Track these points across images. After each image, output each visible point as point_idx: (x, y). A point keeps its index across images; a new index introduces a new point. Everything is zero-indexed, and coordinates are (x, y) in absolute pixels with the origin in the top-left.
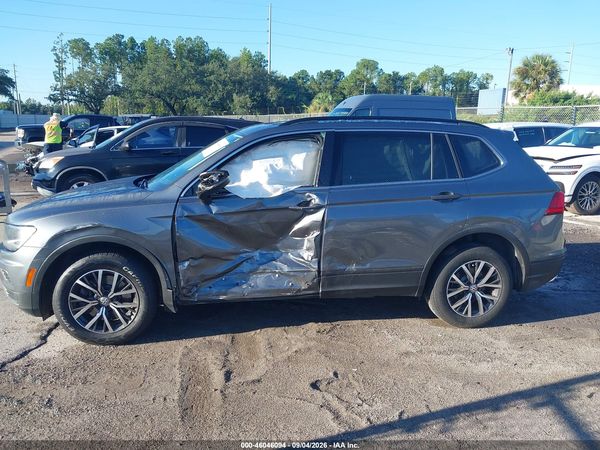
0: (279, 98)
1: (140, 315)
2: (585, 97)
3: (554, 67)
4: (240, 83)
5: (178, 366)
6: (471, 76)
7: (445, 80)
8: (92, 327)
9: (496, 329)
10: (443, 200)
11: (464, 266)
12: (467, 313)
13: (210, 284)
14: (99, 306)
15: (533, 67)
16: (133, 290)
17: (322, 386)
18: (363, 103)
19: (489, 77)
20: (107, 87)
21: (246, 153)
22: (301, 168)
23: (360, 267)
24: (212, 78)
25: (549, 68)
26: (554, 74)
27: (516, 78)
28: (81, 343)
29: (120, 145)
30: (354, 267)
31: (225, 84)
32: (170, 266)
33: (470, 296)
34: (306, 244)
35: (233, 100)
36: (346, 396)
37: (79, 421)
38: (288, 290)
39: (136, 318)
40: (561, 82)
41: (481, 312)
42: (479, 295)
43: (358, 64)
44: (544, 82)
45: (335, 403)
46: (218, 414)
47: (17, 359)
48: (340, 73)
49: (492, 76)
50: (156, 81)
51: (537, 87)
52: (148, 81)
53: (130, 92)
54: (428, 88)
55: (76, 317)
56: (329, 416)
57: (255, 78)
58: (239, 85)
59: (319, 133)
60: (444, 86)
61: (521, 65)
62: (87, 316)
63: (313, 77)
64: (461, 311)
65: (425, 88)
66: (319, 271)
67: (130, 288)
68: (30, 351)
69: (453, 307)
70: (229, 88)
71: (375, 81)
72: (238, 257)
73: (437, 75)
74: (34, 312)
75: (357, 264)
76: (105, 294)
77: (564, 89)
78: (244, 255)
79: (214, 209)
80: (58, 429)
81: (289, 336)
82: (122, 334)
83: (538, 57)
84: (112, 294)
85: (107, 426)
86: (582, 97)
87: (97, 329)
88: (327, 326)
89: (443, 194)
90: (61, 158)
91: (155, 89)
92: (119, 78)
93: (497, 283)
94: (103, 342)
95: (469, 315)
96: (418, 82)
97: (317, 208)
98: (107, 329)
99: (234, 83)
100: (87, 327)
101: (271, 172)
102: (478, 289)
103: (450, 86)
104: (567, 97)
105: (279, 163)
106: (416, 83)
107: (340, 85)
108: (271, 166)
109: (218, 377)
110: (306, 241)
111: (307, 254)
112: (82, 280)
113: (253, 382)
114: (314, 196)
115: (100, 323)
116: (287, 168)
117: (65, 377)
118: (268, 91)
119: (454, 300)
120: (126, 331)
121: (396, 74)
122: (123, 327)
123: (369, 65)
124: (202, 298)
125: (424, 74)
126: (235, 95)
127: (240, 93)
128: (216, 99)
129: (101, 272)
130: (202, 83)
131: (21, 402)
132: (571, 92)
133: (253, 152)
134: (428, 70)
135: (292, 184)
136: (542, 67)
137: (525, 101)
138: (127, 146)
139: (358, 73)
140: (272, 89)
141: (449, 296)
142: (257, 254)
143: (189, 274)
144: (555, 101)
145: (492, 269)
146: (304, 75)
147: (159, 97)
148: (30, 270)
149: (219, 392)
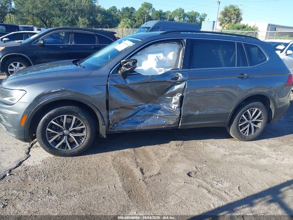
0: (103, 20)
1: (87, 139)
2: (252, 27)
3: (238, 12)
4: (82, 11)
5: (113, 167)
6: (196, 14)
7: (185, 15)
8: (59, 147)
9: (259, 141)
10: (242, 78)
11: (248, 111)
12: (246, 134)
13: (123, 122)
14: (64, 135)
15: (229, 12)
16: (84, 127)
17: (193, 174)
18: (156, 24)
19: (205, 15)
20: (6, 9)
21: (144, 50)
22: (172, 59)
23: (201, 113)
24: (67, 7)
25: (236, 12)
26: (238, 16)
27: (221, 16)
28: (52, 156)
29: (37, 42)
30: (197, 113)
31: (74, 11)
32: (104, 113)
33: (248, 126)
34: (174, 101)
35: (78, 20)
36: (208, 180)
37: (72, 202)
38: (164, 125)
39: (84, 141)
40: (241, 19)
41: (253, 133)
42: (253, 125)
43: (142, 5)
44: (234, 19)
45: (204, 184)
46: (148, 194)
47: (17, 167)
48: (133, 9)
49: (206, 15)
50: (35, 7)
51: (230, 21)
52: (31, 7)
53: (21, 12)
54: (176, 19)
55: (50, 141)
56: (205, 191)
57: (90, 9)
58: (82, 12)
59: (182, 39)
60: (184, 19)
61: (223, 10)
62: (56, 142)
63: (119, 10)
64: (244, 133)
65: (175, 19)
66: (180, 115)
67: (82, 125)
68: (23, 161)
69: (241, 131)
70: (76, 13)
71: (150, 14)
72: (137, 107)
73: (181, 13)
74: (26, 140)
75: (200, 110)
76: (67, 129)
77: (243, 23)
78: (140, 107)
79: (128, 81)
80: (63, 208)
81: (162, 148)
82: (77, 150)
83: (232, 7)
84: (71, 129)
85: (90, 204)
86: (250, 27)
87: (62, 148)
88: (180, 142)
89: (242, 74)
90: (4, 48)
91: (35, 12)
92: (13, 5)
93: (261, 119)
94: (65, 155)
95: (247, 135)
96: (172, 16)
97: (182, 82)
98: (68, 148)
99: (79, 10)
100: (57, 147)
101: (157, 61)
102: (253, 122)
103: (187, 19)
104: (244, 27)
105: (161, 56)
106: (170, 16)
107: (133, 15)
108: (157, 57)
109: (137, 172)
110: (173, 99)
111: (174, 106)
112: (54, 121)
113: (157, 174)
114: (180, 75)
115: (64, 145)
116: (165, 58)
117: (51, 176)
118: (97, 16)
119: (241, 127)
120: (79, 149)
121: (161, 11)
122: (77, 146)
123: (148, 6)
124: (119, 130)
125: (174, 12)
126: (79, 18)
127: (82, 17)
128: (69, 19)
129: (65, 116)
130: (61, 10)
131: (32, 193)
132: (246, 24)
133: (147, 49)
134: (177, 10)
135: (168, 68)
136: (233, 11)
137: (225, 28)
138: (42, 42)
139: (142, 9)
140: (99, 15)
141: (240, 125)
142: (147, 106)
143: (114, 117)
144: (239, 29)
145: (260, 112)
146: (114, 9)
147: (37, 16)
148: (23, 116)
149: (141, 181)
